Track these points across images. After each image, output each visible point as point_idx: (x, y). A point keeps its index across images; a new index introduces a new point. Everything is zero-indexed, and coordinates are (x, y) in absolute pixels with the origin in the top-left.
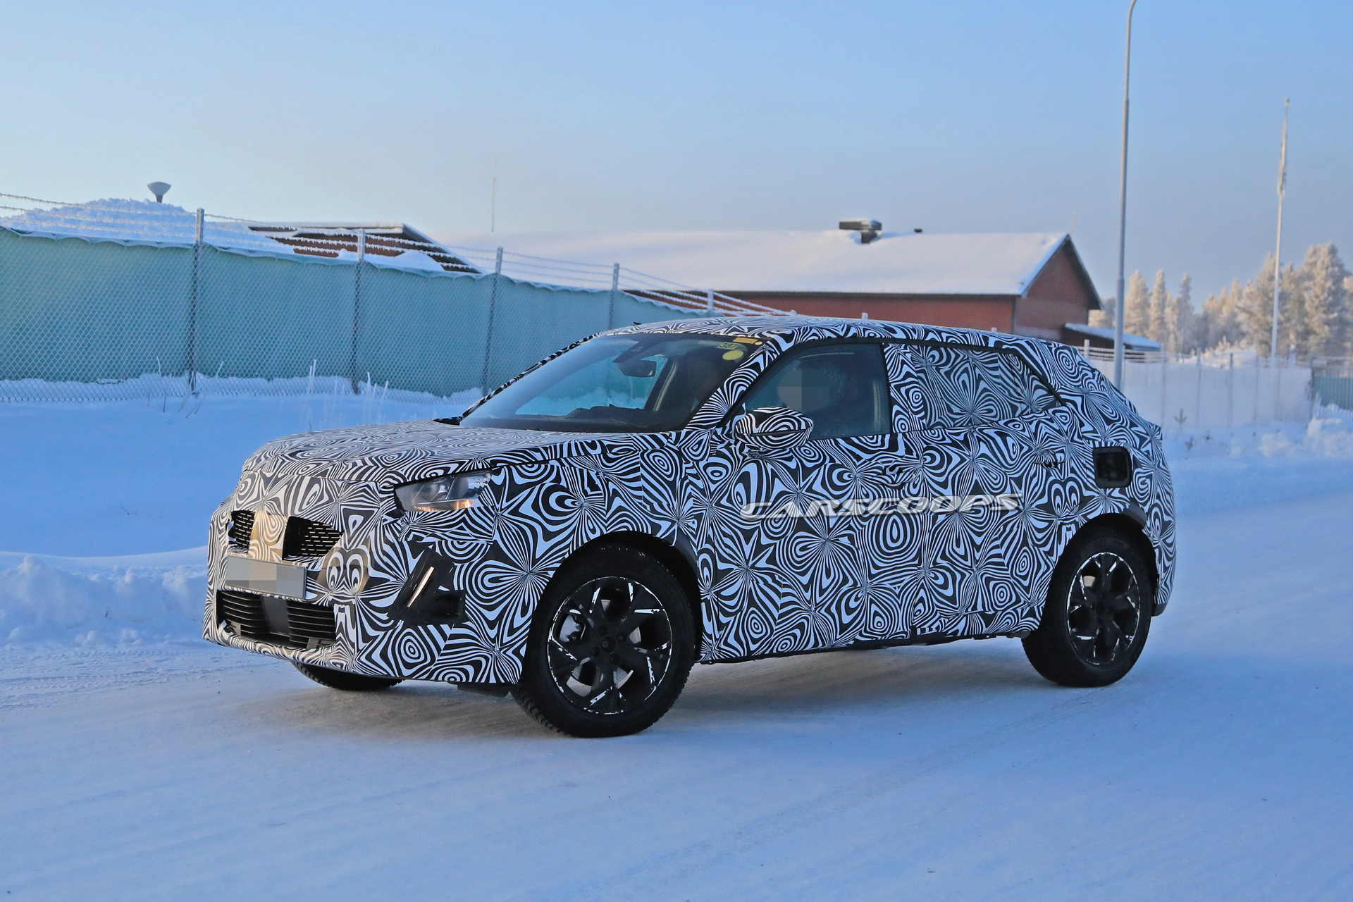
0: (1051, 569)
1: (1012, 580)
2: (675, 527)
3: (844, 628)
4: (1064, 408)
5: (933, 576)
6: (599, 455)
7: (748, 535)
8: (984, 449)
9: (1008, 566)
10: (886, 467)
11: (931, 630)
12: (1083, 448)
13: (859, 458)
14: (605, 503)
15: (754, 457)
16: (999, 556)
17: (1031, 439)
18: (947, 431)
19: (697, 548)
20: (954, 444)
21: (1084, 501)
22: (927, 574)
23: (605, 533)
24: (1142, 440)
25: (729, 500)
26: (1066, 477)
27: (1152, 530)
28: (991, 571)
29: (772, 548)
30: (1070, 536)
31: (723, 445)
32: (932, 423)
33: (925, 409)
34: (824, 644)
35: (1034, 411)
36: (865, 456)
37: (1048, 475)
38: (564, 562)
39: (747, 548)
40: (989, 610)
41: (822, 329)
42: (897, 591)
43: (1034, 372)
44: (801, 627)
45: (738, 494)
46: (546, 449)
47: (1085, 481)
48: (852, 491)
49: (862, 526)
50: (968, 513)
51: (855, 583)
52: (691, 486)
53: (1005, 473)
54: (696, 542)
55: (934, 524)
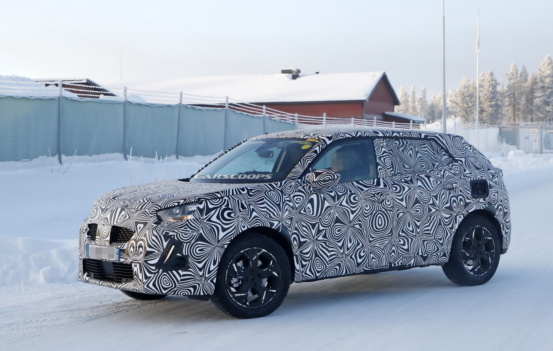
0: (453, 235)
1: (435, 241)
2: (281, 224)
3: (358, 265)
4: (457, 164)
5: (398, 240)
6: (246, 194)
7: (313, 226)
8: (420, 183)
9: (432, 234)
10: (375, 193)
11: (398, 264)
12: (466, 181)
13: (362, 190)
14: (249, 214)
15: (315, 192)
16: (428, 230)
17: (441, 178)
18: (403, 176)
19: (291, 232)
20: (406, 182)
21: (466, 205)
22: (396, 240)
23: (249, 227)
24: (493, 176)
25: (305, 211)
26: (458, 194)
27: (499, 216)
28: (425, 237)
29: (325, 231)
30: (461, 220)
31: (301, 187)
32: (396, 173)
33: (393, 167)
34: (350, 272)
35: (443, 165)
36: (365, 189)
37: (450, 194)
38: (231, 241)
39: (314, 232)
40: (425, 254)
41: (345, 133)
42: (382, 248)
43: (442, 148)
44: (339, 265)
45: (308, 208)
46: (222, 192)
47: (467, 195)
48: (360, 205)
49: (365, 220)
50: (413, 212)
51: (363, 245)
52: (287, 206)
53: (429, 193)
54: (290, 230)
55: (398, 217)
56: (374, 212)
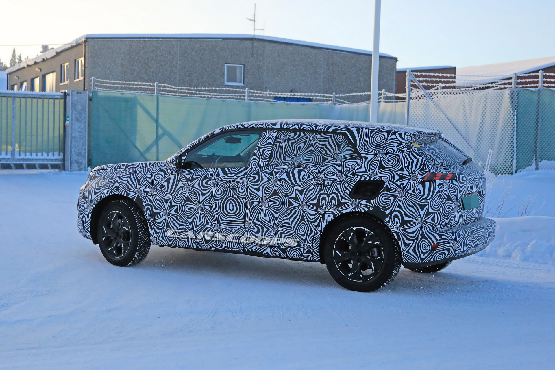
0: (319, 233)
1: (295, 235)
2: (137, 195)
5: (252, 227)
7: (166, 201)
8: (284, 176)
9: (293, 228)
10: (230, 181)
11: (251, 250)
14: (112, 184)
16: (288, 223)
19: (145, 203)
21: (340, 204)
22: (249, 226)
23: (111, 194)
25: (160, 187)
28: (283, 230)
29: (176, 207)
30: (329, 219)
34: (201, 247)
37: (321, 190)
38: (98, 202)
39: (166, 206)
40: (283, 247)
42: (234, 231)
45: (164, 185)
47: (342, 195)
48: (211, 189)
49: (215, 203)
50: (270, 203)
51: (212, 225)
52: (146, 181)
53: (293, 187)
54: (145, 201)
55: (251, 206)
56: (226, 197)
